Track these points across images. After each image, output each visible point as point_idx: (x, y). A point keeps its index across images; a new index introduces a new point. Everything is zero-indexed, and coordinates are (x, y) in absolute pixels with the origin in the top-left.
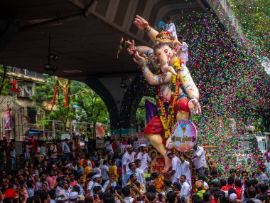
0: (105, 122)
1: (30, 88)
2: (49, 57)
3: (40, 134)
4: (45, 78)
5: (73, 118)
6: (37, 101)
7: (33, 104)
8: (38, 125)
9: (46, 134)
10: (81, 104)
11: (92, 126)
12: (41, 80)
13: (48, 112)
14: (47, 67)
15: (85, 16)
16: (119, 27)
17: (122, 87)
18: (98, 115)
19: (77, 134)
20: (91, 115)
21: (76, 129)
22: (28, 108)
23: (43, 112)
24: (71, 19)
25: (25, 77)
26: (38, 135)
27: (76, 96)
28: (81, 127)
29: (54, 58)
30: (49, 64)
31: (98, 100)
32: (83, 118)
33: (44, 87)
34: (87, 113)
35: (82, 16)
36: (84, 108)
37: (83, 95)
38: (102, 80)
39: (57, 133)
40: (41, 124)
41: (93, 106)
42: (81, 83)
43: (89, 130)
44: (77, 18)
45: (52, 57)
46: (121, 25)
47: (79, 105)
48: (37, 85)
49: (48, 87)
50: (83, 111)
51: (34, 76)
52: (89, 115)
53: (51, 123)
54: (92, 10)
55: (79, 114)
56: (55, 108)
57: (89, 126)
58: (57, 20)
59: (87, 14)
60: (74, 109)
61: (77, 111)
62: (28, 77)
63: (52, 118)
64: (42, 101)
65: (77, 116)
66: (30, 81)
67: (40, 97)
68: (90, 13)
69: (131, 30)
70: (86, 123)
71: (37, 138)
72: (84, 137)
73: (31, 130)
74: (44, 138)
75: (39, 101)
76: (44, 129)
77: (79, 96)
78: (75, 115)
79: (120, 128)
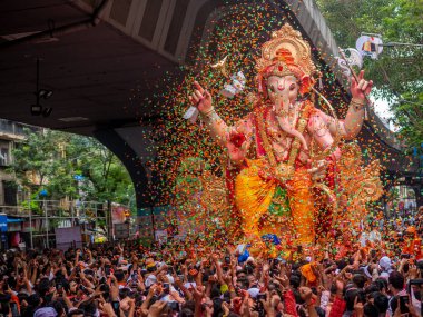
0: (124, 201)
1: (5, 151)
2: (37, 94)
3: (24, 222)
5: (72, 197)
6: (17, 171)
7: (11, 176)
8: (20, 209)
9: (34, 221)
10: (87, 174)
11: (105, 208)
12: (22, 138)
13: (35, 188)
14: (35, 109)
15: (94, 25)
16: (147, 43)
18: (113, 190)
19: (82, 220)
20: (104, 190)
21: (81, 213)
22: (4, 182)
23: (28, 189)
26: (22, 223)
27: (79, 161)
28: (88, 209)
29: (45, 96)
30: (37, 105)
32: (90, 194)
33: (25, 148)
35: (90, 25)
36: (91, 179)
37: (89, 159)
38: (120, 131)
39: (51, 220)
40: (26, 205)
41: (105, 176)
42: (85, 139)
43: (100, 213)
44: (80, 28)
45: (42, 93)
46: (150, 39)
47: (84, 175)
49: (32, 147)
50: (91, 184)
51: (11, 131)
52: (100, 190)
53: (41, 204)
54: (105, 14)
55: (84, 190)
56: (46, 181)
57: (100, 206)
58: (50, 32)
59: (97, 21)
60: (76, 183)
61: (80, 184)
63: (41, 197)
64: (26, 170)
65: (81, 193)
66: (6, 141)
67: (22, 164)
68: (102, 21)
69: (166, 48)
70: (96, 203)
71: (19, 229)
72: (93, 224)
73: (9, 217)
74: (30, 229)
75: (21, 170)
76: (30, 215)
77: (84, 160)
78: (78, 191)
79: (152, 206)
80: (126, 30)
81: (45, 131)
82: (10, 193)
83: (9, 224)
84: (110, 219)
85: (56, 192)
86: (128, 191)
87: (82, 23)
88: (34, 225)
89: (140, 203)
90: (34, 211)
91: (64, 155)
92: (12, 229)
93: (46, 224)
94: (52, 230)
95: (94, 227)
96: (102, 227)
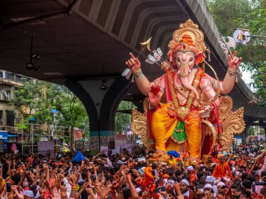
0: (82, 127)
1: (9, 92)
2: (31, 56)
3: (18, 137)
4: (24, 81)
5: (49, 123)
6: (15, 105)
7: (11, 108)
8: (16, 129)
9: (24, 136)
10: (59, 108)
11: (70, 130)
12: (20, 84)
13: (26, 116)
14: (29, 66)
15: (68, 14)
16: (101, 28)
17: (102, 89)
18: (75, 120)
19: (55, 138)
20: (70, 119)
21: (55, 133)
22: (7, 111)
23: (22, 116)
24: (54, 17)
25: (4, 80)
27: (55, 101)
28: (59, 130)
29: (36, 57)
30: (31, 63)
31: (76, 105)
32: (61, 122)
33: (22, 91)
34: (65, 117)
35: (66, 14)
36: (62, 112)
37: (61, 100)
38: (82, 83)
39: (35, 137)
40: (20, 127)
41: (71, 111)
42: (59, 87)
43: (67, 134)
44: (62, 16)
45: (34, 56)
47: (57, 109)
48: (16, 89)
49: (26, 90)
50: (61, 115)
51: (13, 80)
52: (67, 120)
53: (29, 126)
54: (76, 8)
55: (57, 119)
56: (33, 112)
57: (67, 130)
59: (71, 12)
60: (52, 114)
61: (55, 115)
62: (7, 81)
63: (30, 122)
64: (21, 104)
65: (55, 120)
66: (10, 86)
67: (19, 100)
68: (74, 12)
69: (113, 32)
70: (63, 127)
71: (15, 141)
72: (62, 141)
73: (9, 133)
74: (22, 141)
75: (18, 105)
76: (22, 133)
77: (58, 100)
78: (53, 119)
79: (99, 131)
80: (89, 19)
81: (34, 81)
82: (11, 118)
83: (9, 138)
84: (72, 138)
85: (39, 119)
86: (85, 121)
87: (61, 13)
88: (24, 139)
89: (92, 129)
90: (25, 131)
91: (45, 97)
92: (10, 141)
93: (32, 139)
94: (36, 143)
96: (67, 143)
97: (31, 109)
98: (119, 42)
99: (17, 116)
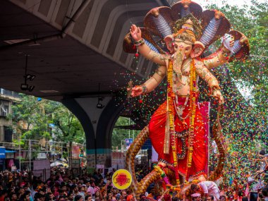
0: (81, 142)
1: (6, 107)
2: (25, 77)
3: (16, 153)
4: (22, 97)
5: (48, 138)
6: (13, 120)
7: (9, 123)
8: (14, 144)
9: (22, 153)
10: (57, 123)
11: (68, 146)
12: (17, 99)
13: (23, 131)
14: (23, 86)
15: (62, 37)
16: (95, 49)
17: (99, 107)
18: (74, 135)
19: (53, 153)
20: (67, 134)
21: (53, 148)
22: (5, 127)
23: (20, 132)
24: (47, 40)
25: (2, 96)
26: (14, 153)
27: (53, 116)
28: (57, 146)
29: (30, 78)
30: (25, 84)
31: (74, 119)
32: (59, 137)
33: (19, 106)
34: (63, 132)
35: (59, 37)
36: (60, 127)
37: (59, 114)
38: (79, 100)
39: (33, 153)
40: (17, 143)
41: (69, 126)
42: (58, 103)
43: (65, 149)
44: (55, 38)
45: (28, 77)
46: (98, 47)
47: (55, 125)
48: (14, 104)
49: (24, 105)
50: (60, 131)
51: (11, 95)
52: (66, 135)
54: (70, 31)
55: (56, 134)
56: (31, 127)
57: (65, 145)
58: (34, 41)
59: (64, 35)
60: (51, 129)
61: (53, 130)
62: (5, 96)
64: (19, 120)
65: (53, 136)
66: (8, 101)
67: (17, 116)
68: (67, 35)
69: (108, 52)
70: (62, 143)
71: (12, 157)
72: (60, 156)
73: (7, 149)
74: (20, 158)
75: (16, 120)
76: (19, 149)
77: (56, 115)
78: (51, 134)
79: (96, 148)
80: (83, 40)
81: (33, 97)
82: (8, 134)
83: (6, 154)
84: (71, 153)
85: (36, 135)
86: (82, 137)
87: (54, 36)
88: (22, 155)
89: (89, 147)
90: (22, 146)
91: (44, 112)
92: (8, 157)
93: (30, 155)
94: (34, 159)
95: (60, 157)
96: (65, 158)
97: (29, 125)
98: (114, 63)
99: (15, 132)
